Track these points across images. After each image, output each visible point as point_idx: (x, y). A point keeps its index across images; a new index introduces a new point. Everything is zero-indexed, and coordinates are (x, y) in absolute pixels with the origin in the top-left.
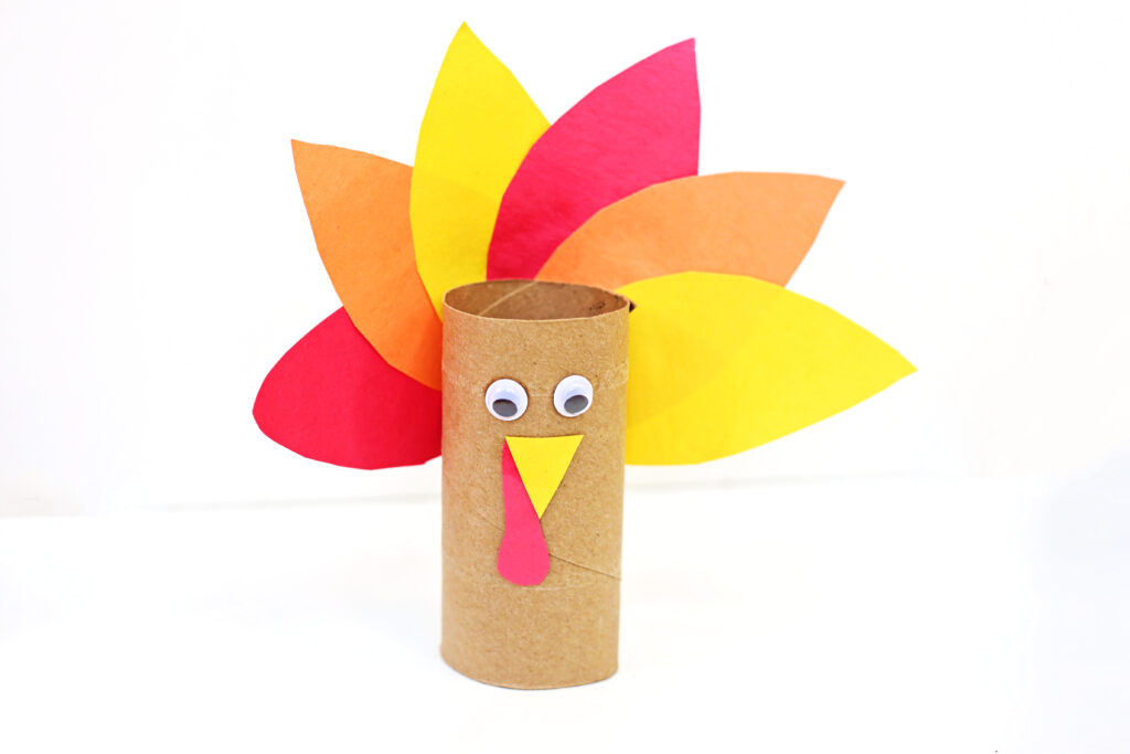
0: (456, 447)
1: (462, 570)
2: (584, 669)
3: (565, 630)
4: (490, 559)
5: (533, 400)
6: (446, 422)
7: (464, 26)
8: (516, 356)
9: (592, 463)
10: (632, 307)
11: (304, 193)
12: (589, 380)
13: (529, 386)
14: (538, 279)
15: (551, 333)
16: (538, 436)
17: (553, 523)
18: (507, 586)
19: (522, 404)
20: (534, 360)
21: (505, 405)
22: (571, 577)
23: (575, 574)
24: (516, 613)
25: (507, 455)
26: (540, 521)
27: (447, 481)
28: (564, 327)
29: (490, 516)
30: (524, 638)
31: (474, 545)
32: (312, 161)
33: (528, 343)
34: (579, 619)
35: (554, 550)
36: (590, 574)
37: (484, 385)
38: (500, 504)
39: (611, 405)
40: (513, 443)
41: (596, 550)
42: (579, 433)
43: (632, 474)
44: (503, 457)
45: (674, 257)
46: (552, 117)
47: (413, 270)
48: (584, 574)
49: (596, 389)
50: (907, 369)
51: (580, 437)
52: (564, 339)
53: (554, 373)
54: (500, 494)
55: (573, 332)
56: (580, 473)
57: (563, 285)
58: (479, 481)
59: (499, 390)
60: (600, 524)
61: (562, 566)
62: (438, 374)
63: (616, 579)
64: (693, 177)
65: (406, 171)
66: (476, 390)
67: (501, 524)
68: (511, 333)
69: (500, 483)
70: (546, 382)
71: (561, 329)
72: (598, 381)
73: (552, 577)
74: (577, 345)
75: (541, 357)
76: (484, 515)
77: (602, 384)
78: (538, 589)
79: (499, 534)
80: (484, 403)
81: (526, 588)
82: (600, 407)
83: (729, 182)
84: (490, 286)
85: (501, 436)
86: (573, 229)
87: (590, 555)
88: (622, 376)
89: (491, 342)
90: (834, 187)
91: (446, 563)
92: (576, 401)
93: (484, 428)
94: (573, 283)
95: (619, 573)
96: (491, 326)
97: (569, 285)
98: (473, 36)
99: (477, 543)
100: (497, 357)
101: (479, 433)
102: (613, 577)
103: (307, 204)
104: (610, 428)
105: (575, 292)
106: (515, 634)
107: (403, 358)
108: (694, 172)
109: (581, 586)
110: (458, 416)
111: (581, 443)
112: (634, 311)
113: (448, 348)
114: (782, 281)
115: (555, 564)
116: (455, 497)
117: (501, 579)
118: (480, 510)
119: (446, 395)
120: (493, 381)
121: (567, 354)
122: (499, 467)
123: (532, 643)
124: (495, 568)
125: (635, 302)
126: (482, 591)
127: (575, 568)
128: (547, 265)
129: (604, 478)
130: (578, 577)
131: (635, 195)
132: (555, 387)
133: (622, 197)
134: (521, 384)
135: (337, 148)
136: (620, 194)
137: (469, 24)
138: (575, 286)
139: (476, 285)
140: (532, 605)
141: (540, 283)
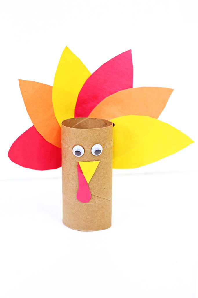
0: (65, 164)
1: (67, 198)
2: (101, 226)
3: (95, 215)
4: (75, 195)
5: (86, 151)
6: (63, 157)
7: (67, 47)
8: (81, 139)
9: (103, 169)
10: (114, 125)
11: (22, 94)
12: (101, 145)
13: (85, 147)
14: (89, 117)
15: (90, 132)
16: (87, 161)
17: (92, 185)
18: (79, 202)
19: (82, 152)
20: (86, 140)
21: (78, 153)
22: (97, 200)
23: (98, 199)
24: (82, 210)
25: (79, 166)
26: (88, 185)
27: (63, 174)
28: (94, 131)
29: (75, 184)
30: (84, 217)
31: (70, 191)
32: (24, 85)
33: (84, 135)
34: (100, 212)
35: (92, 193)
36: (103, 199)
37: (72, 147)
38: (77, 180)
39: (108, 152)
40: (80, 163)
41: (104, 192)
42: (99, 160)
43: (115, 171)
44: (78, 167)
45: (126, 111)
46: (92, 72)
47: (53, 115)
48: (101, 199)
49: (103, 148)
50: (191, 142)
51: (99, 161)
52: (94, 134)
53: (91, 144)
54: (77, 177)
55: (96, 132)
56: (99, 171)
57: (96, 119)
58: (72, 173)
59: (76, 148)
60: (105, 185)
61: (94, 197)
62: (60, 144)
63: (110, 201)
64: (132, 88)
65: (51, 87)
66: (70, 148)
67: (78, 185)
68: (79, 132)
69: (77, 174)
70: (89, 146)
71: (93, 131)
72: (104, 146)
73: (92, 200)
74: (98, 136)
75: (87, 139)
76: (73, 183)
77: (105, 147)
78: (88, 203)
79: (77, 188)
80: (72, 152)
81: (85, 203)
82: (105, 153)
83: (141, 89)
84: (75, 119)
85: (77, 161)
86: (98, 103)
87: (102, 194)
88: (111, 144)
89: (74, 135)
90: (171, 91)
91: (63, 196)
92: (98, 151)
93: (72, 159)
94: (98, 118)
95: (111, 199)
96: (74, 130)
97: (97, 119)
98: (69, 50)
99: (71, 191)
100: (75, 139)
101: (71, 160)
102: (109, 200)
103: (23, 97)
104: (108, 159)
105: (99, 121)
106: (82, 216)
107: (51, 140)
108: (132, 87)
109: (100, 203)
110: (66, 156)
111: (99, 163)
112: (114, 126)
113: (63, 137)
114: (157, 117)
115: (93, 197)
116: (65, 178)
117: (78, 201)
118: (72, 182)
119: (62, 150)
120: (75, 146)
121: (95, 138)
122: (77, 170)
123: (87, 218)
124: (76, 198)
125: (115, 123)
126: (73, 204)
127: (98, 198)
128: (91, 113)
129: (106, 173)
130: (99, 200)
131: (115, 93)
132: (92, 147)
133: (112, 94)
134: (82, 146)
135: (31, 81)
136: (111, 93)
137: (68, 46)
138: (99, 119)
139: (71, 119)
140: (86, 208)
141: (89, 118)
